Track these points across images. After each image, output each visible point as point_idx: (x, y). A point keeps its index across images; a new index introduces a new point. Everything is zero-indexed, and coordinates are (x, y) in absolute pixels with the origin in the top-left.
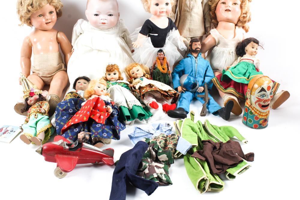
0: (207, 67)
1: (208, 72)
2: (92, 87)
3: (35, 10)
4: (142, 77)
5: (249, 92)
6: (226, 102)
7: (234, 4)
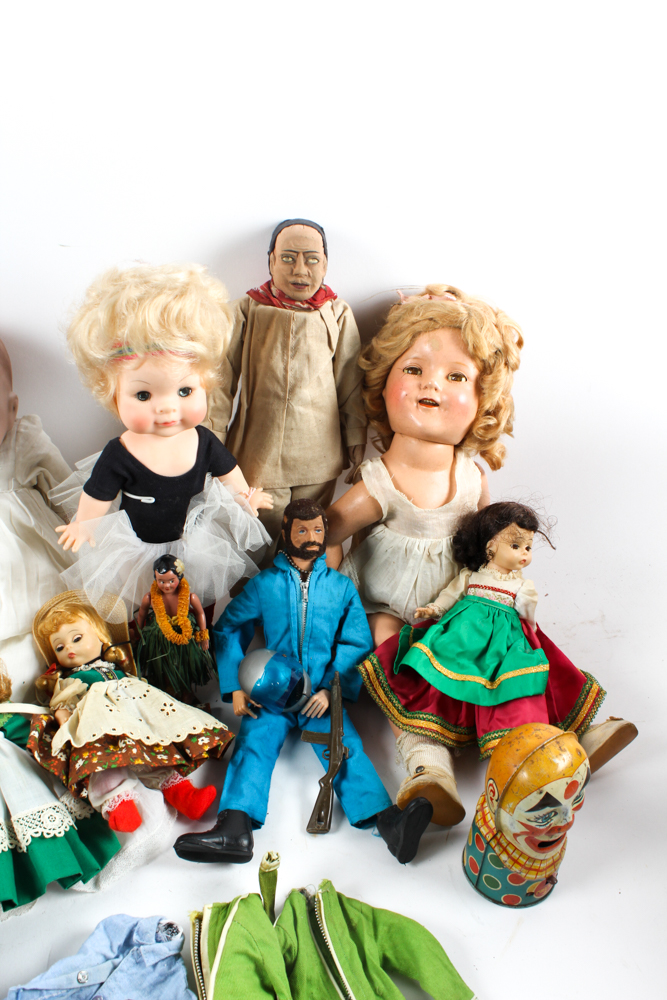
1: (348, 627)
4: (95, 665)
5: (493, 792)
7: (453, 376)
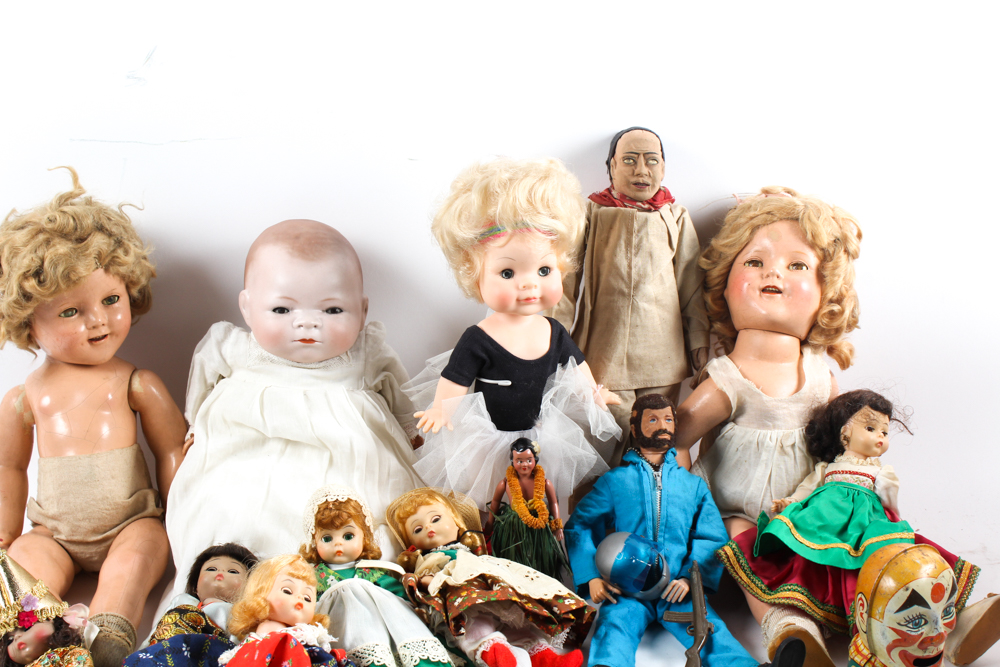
0: (697, 501)
1: (703, 522)
2: (260, 591)
3: (52, 294)
4: (453, 546)
5: (862, 605)
6: (777, 645)
7: (794, 265)
